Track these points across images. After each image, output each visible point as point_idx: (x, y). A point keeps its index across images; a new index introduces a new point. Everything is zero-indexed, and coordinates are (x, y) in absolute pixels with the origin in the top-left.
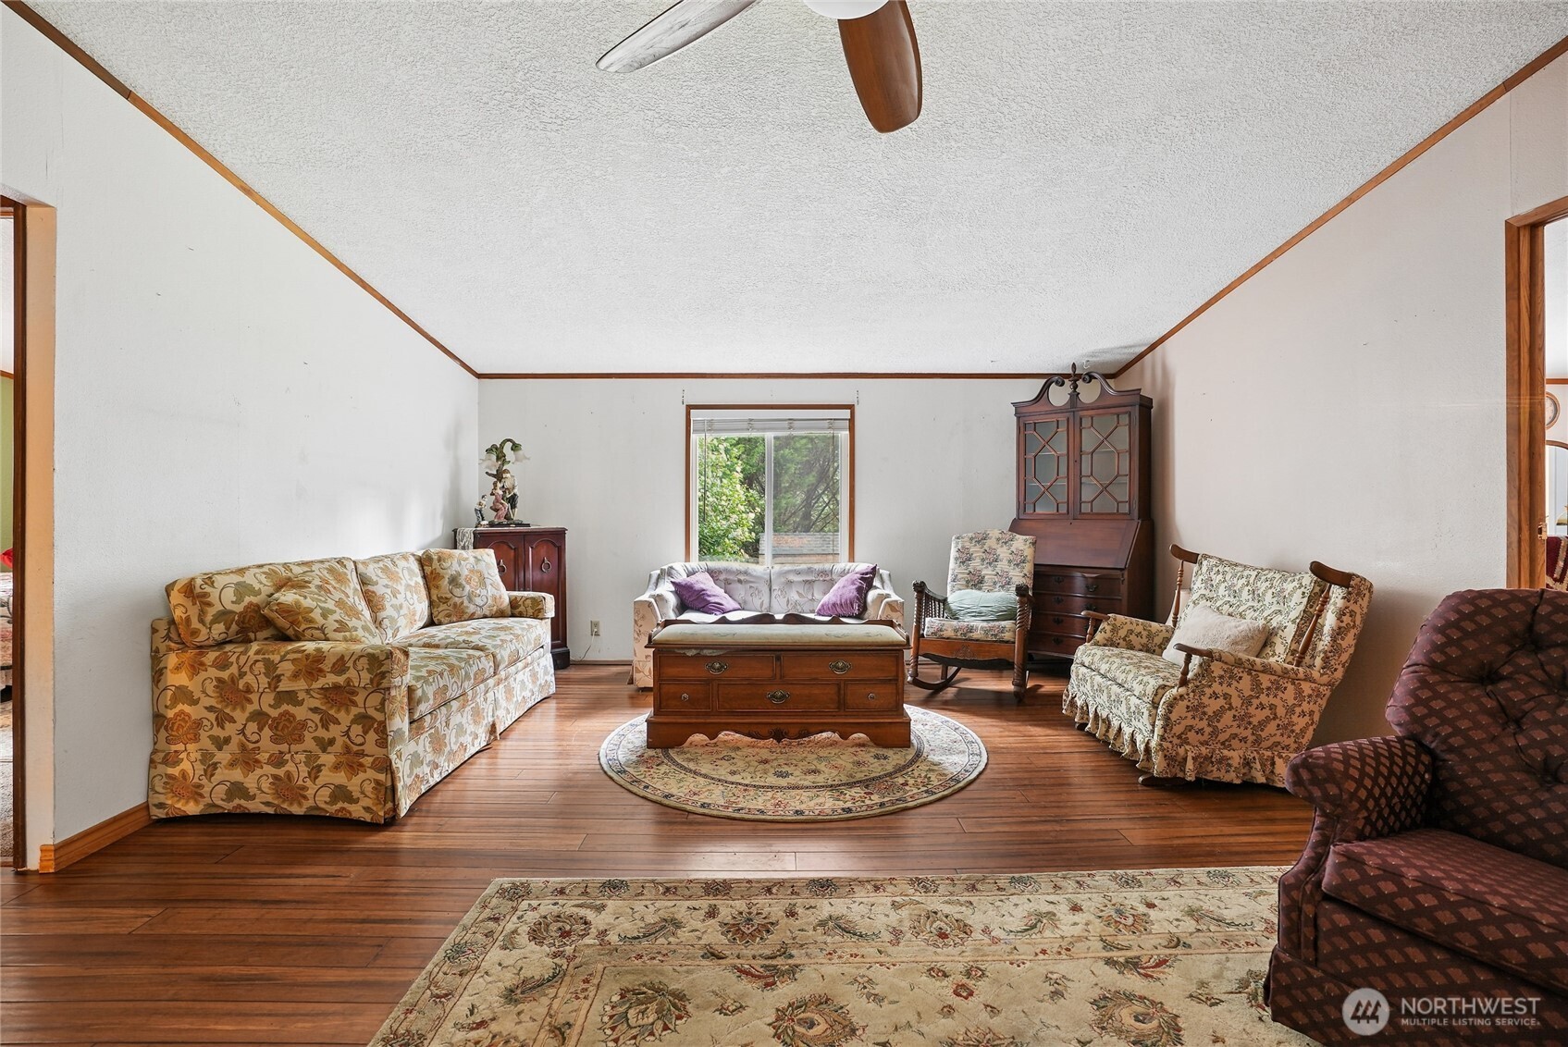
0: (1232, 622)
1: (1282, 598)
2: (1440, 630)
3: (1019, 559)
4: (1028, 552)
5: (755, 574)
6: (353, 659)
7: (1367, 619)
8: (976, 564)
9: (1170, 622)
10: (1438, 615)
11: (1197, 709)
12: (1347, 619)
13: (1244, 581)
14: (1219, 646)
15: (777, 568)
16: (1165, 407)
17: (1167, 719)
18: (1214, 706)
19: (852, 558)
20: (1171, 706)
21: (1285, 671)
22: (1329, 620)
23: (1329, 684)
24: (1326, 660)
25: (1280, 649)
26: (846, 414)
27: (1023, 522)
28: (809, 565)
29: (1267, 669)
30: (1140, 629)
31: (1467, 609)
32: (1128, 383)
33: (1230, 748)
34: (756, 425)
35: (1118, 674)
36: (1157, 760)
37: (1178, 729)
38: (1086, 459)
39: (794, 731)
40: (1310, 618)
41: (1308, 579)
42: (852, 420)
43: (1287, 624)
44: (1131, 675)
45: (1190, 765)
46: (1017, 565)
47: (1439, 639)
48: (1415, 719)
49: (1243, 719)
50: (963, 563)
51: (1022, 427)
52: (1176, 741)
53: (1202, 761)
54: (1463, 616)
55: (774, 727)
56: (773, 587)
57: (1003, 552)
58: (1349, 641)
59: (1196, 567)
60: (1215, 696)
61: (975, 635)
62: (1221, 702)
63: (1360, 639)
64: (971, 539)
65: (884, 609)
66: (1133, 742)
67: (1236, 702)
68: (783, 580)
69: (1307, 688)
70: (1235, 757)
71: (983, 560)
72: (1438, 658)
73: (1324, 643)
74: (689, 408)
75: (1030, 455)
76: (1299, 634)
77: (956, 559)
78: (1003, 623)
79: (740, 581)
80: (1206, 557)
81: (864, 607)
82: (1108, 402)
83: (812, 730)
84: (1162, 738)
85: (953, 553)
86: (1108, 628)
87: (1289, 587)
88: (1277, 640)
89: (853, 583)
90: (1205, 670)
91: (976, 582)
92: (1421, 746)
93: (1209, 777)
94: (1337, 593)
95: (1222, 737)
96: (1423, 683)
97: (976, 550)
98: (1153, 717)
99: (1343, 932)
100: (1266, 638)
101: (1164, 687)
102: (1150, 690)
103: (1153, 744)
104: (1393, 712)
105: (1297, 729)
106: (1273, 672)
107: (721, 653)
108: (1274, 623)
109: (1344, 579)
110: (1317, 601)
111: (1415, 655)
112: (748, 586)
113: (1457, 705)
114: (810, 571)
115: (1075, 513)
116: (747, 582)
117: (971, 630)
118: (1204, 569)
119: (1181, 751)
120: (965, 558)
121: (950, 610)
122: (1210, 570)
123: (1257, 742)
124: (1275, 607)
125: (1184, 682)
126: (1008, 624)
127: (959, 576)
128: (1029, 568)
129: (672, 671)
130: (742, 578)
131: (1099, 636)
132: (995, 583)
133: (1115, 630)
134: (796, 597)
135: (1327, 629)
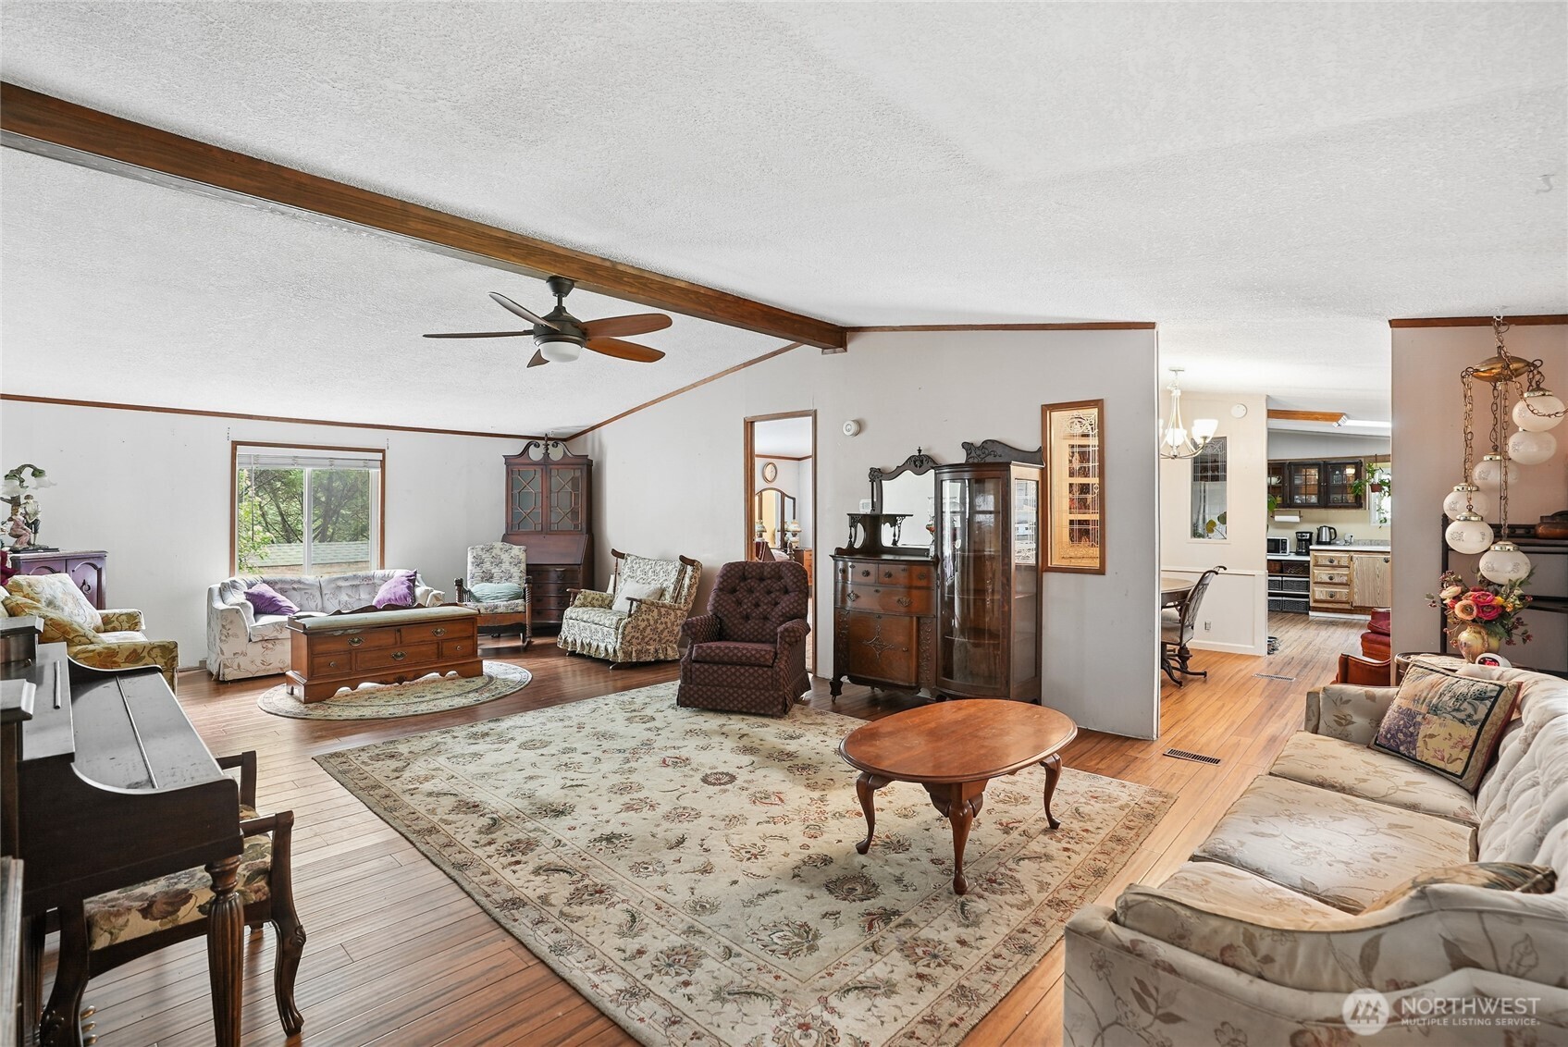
0: (647, 586)
1: (667, 573)
2: (721, 577)
3: (516, 561)
4: (523, 557)
5: (307, 582)
6: (146, 650)
7: (701, 579)
8: (487, 566)
9: (610, 590)
10: (721, 572)
11: (636, 628)
12: (693, 580)
13: (649, 566)
14: (643, 597)
15: (326, 577)
16: (600, 465)
17: (623, 633)
18: (643, 625)
19: (382, 566)
20: (625, 627)
21: (671, 606)
22: (687, 582)
23: (687, 611)
24: (686, 600)
25: (668, 596)
26: (379, 456)
27: (511, 537)
28: (354, 573)
29: (664, 606)
30: (598, 596)
31: (728, 569)
32: (577, 449)
33: (650, 645)
34: (300, 461)
35: (595, 618)
36: (620, 654)
37: (628, 638)
38: (554, 496)
39: (412, 675)
40: (680, 581)
41: (678, 563)
42: (383, 462)
43: (670, 585)
44: (602, 618)
45: (634, 654)
46: (516, 565)
47: (721, 580)
48: (715, 608)
49: (654, 630)
50: (478, 565)
51: (509, 473)
52: (627, 644)
53: (639, 652)
54: (728, 572)
55: (397, 675)
56: (324, 592)
57: (505, 557)
58: (694, 590)
59: (624, 561)
60: (643, 620)
61: (499, 610)
62: (646, 623)
63: (698, 588)
64: (482, 549)
65: (431, 599)
66: (606, 650)
67: (652, 622)
68: (333, 585)
69: (678, 612)
70: (652, 648)
71: (492, 563)
72: (721, 586)
73: (685, 592)
74: (235, 444)
75: (516, 492)
76: (675, 589)
77: (473, 563)
78: (517, 601)
79: (294, 589)
80: (629, 555)
81: (414, 599)
82: (567, 461)
83: (422, 673)
84: (622, 643)
85: (470, 559)
86: (582, 597)
87: (670, 568)
88: (666, 593)
89: (403, 583)
90: (639, 607)
91: (488, 578)
92: (717, 617)
93: (641, 660)
94: (689, 568)
95: (647, 640)
96: (717, 595)
97: (485, 556)
98: (616, 634)
99: (698, 669)
100: (662, 593)
101: (621, 619)
102: (614, 622)
103: (617, 647)
104: (709, 608)
105: (675, 632)
106: (666, 607)
107: (359, 631)
108: (664, 586)
109: (692, 563)
110: (682, 572)
111: (715, 587)
112: (303, 592)
113: (726, 601)
114: (355, 577)
115: (546, 531)
116: (300, 589)
117: (496, 607)
118: (629, 561)
119: (630, 649)
120: (479, 562)
121: (474, 597)
122: (632, 562)
123: (660, 641)
124: (664, 578)
125: (630, 616)
126: (520, 601)
127: (476, 574)
128: (523, 566)
129: (321, 648)
130: (295, 586)
131: (577, 602)
132: (501, 578)
133: (585, 598)
134: (346, 598)
135: (686, 586)
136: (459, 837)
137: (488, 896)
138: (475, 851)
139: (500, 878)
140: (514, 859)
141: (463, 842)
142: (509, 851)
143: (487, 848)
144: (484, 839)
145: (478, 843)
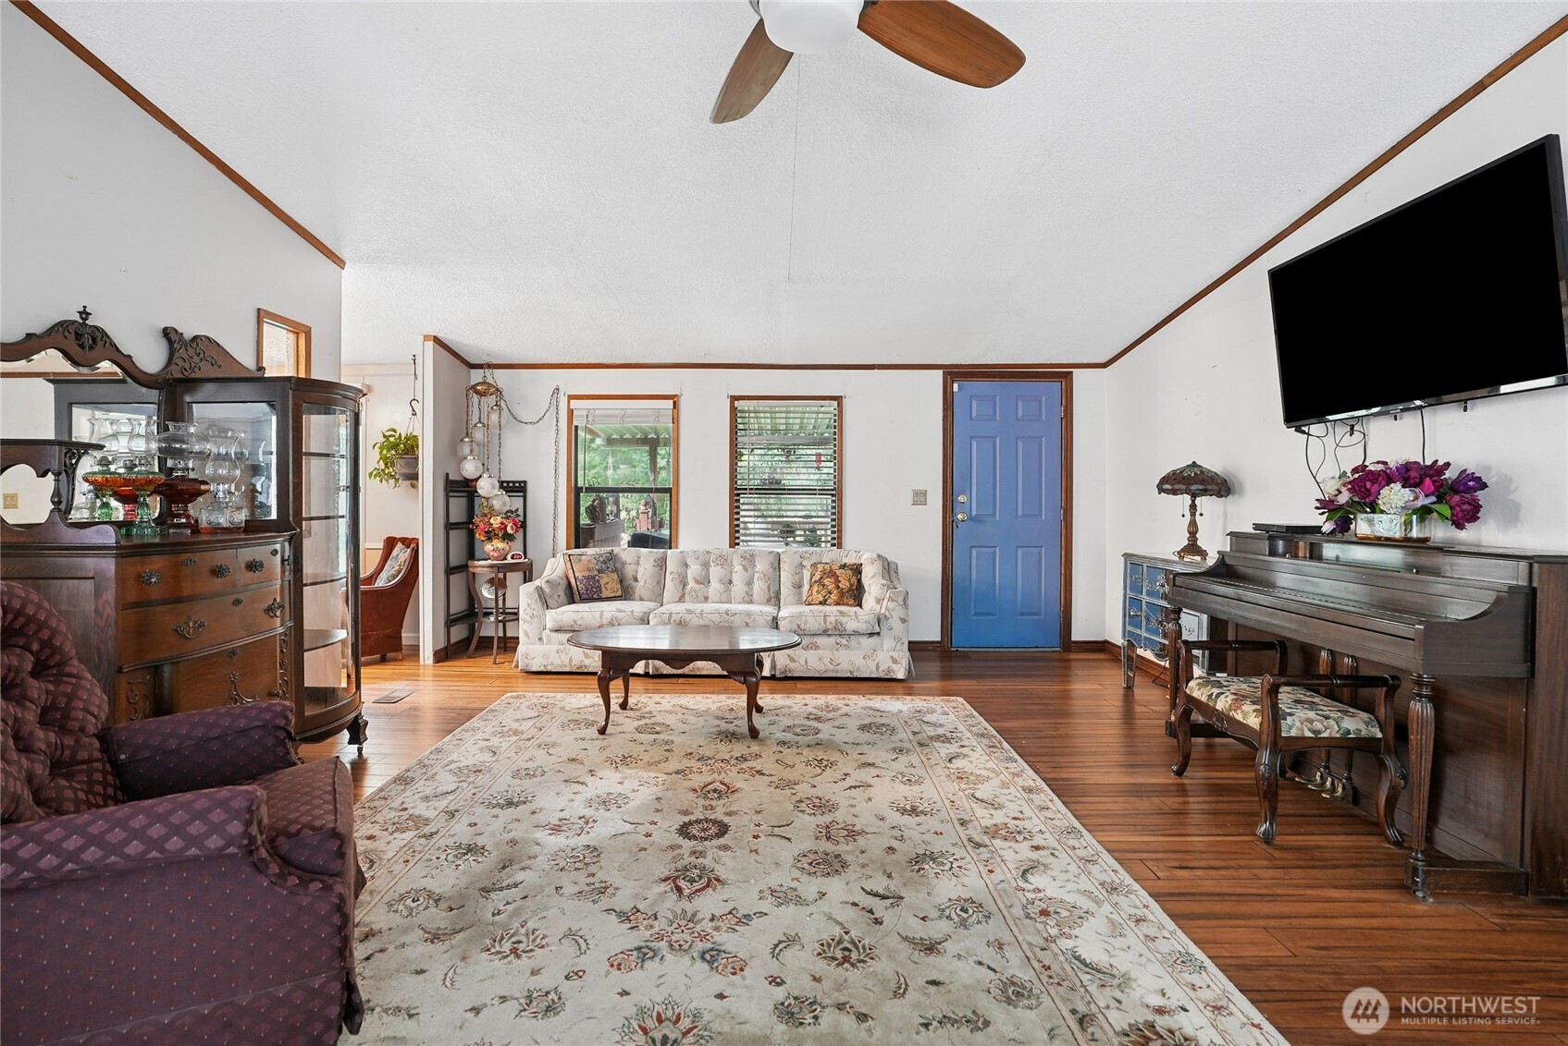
136: (1073, 868)
137: (1051, 801)
138: (1055, 844)
139: (1037, 812)
140: (1018, 822)
141: (1069, 860)
142: (1019, 832)
143: (1042, 843)
144: (1042, 856)
145: (1052, 854)
